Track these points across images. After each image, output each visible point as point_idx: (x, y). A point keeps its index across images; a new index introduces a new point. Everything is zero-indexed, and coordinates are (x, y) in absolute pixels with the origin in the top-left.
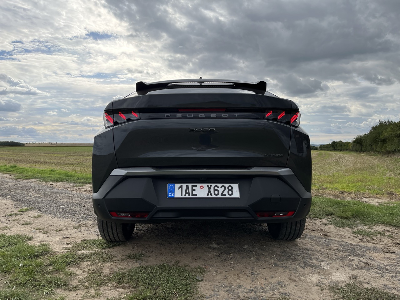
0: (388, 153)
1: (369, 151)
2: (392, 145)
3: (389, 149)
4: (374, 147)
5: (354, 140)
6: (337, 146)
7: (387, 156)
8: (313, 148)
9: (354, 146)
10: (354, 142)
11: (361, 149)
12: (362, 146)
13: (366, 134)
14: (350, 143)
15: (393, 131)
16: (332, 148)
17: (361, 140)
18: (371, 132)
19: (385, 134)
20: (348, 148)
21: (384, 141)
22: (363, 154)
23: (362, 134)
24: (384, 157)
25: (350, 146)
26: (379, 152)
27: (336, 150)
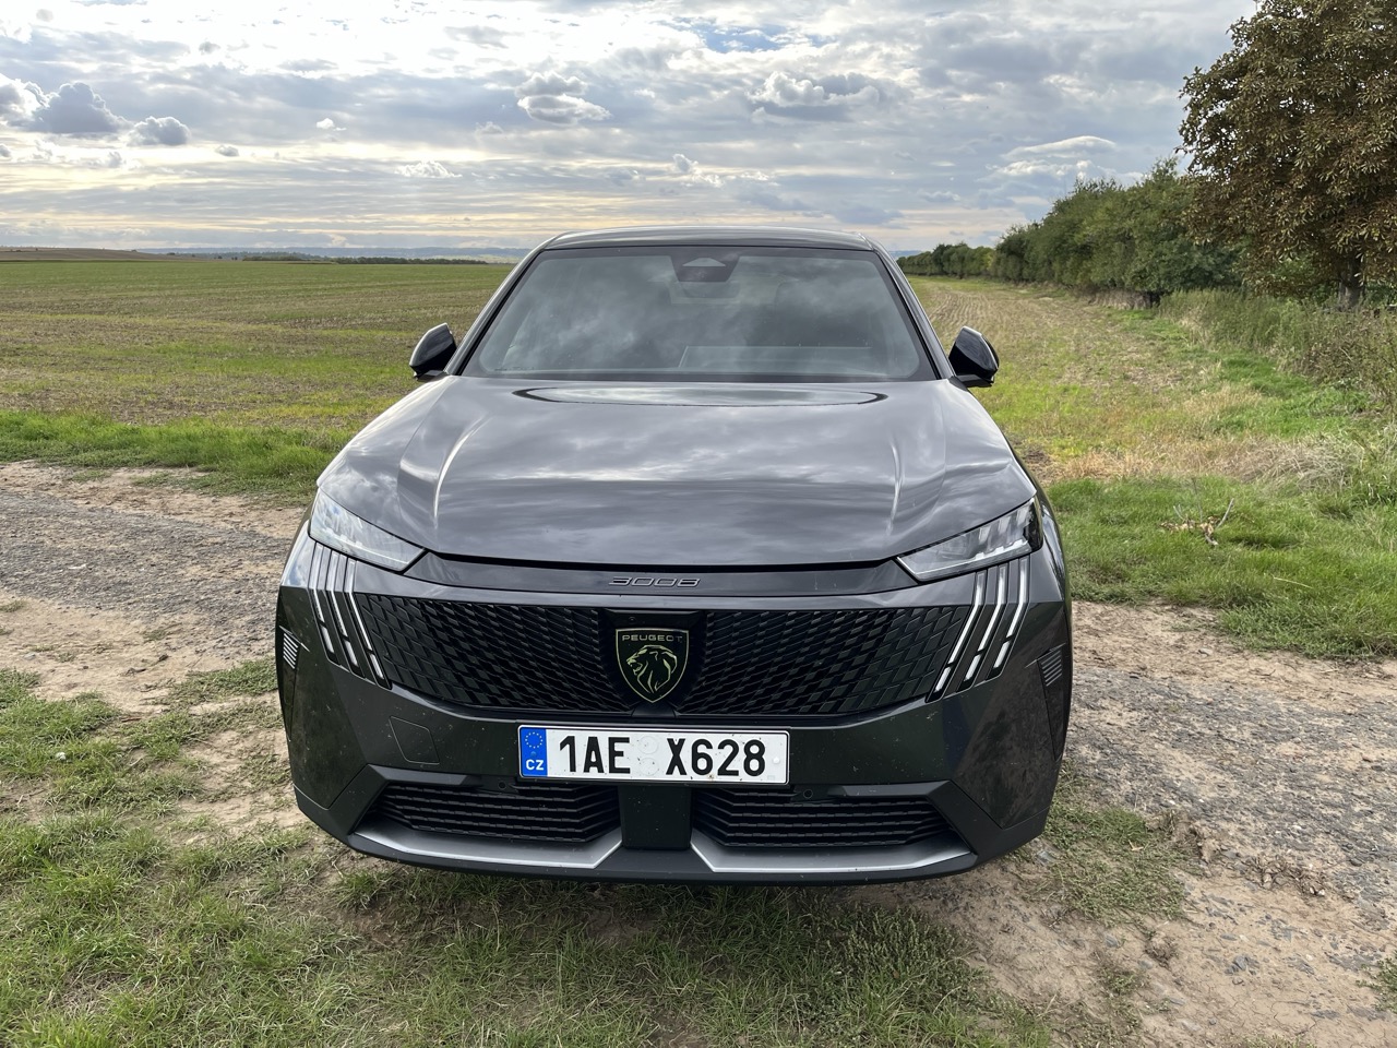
0: (1094, 290)
2: (1106, 264)
3: (1095, 278)
4: (1056, 266)
5: (1002, 241)
6: (949, 260)
7: (1089, 299)
9: (998, 262)
10: (1001, 248)
11: (1020, 274)
12: (1024, 264)
13: (1036, 225)
14: (988, 250)
16: (936, 269)
17: (1022, 242)
18: (1049, 221)
19: (1089, 231)
20: (982, 268)
21: (1085, 251)
22: (1022, 292)
23: (1024, 223)
25: (991, 261)
26: (1069, 286)
27: (946, 274)
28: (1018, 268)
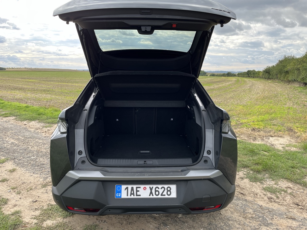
0: (289, 82)
1: (275, 79)
2: (293, 76)
3: (290, 79)
4: (279, 76)
5: (264, 70)
6: (250, 74)
7: (288, 84)
8: (232, 75)
9: (263, 74)
10: (264, 71)
11: (269, 77)
12: (270, 75)
13: (273, 66)
14: (260, 72)
15: (295, 65)
16: (247, 76)
17: (270, 70)
18: (277, 65)
19: (289, 68)
20: (259, 76)
21: (287, 72)
22: (269, 81)
23: (271, 65)
24: (286, 84)
25: (261, 74)
26: (282, 81)
27: (250, 77)
28: (268, 76)
